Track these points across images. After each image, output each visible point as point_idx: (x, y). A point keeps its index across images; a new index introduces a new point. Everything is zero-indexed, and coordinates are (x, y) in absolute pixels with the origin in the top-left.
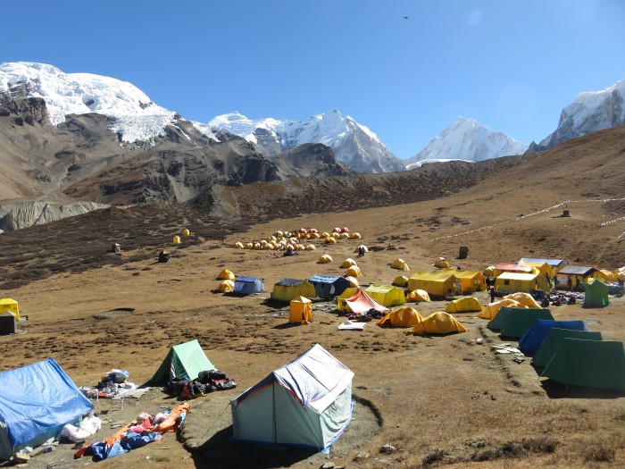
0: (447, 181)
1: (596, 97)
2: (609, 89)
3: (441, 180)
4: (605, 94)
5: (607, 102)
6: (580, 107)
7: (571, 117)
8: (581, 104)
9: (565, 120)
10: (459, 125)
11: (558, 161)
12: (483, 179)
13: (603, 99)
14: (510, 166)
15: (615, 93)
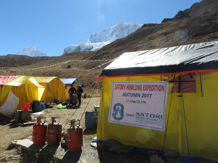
0: (19, 63)
1: (74, 47)
2: (77, 45)
3: (16, 62)
4: (76, 46)
5: (77, 49)
6: (69, 49)
7: (67, 51)
8: (70, 48)
9: (65, 52)
10: (30, 48)
11: (63, 59)
12: (35, 63)
13: (76, 48)
14: (46, 60)
15: (79, 46)
